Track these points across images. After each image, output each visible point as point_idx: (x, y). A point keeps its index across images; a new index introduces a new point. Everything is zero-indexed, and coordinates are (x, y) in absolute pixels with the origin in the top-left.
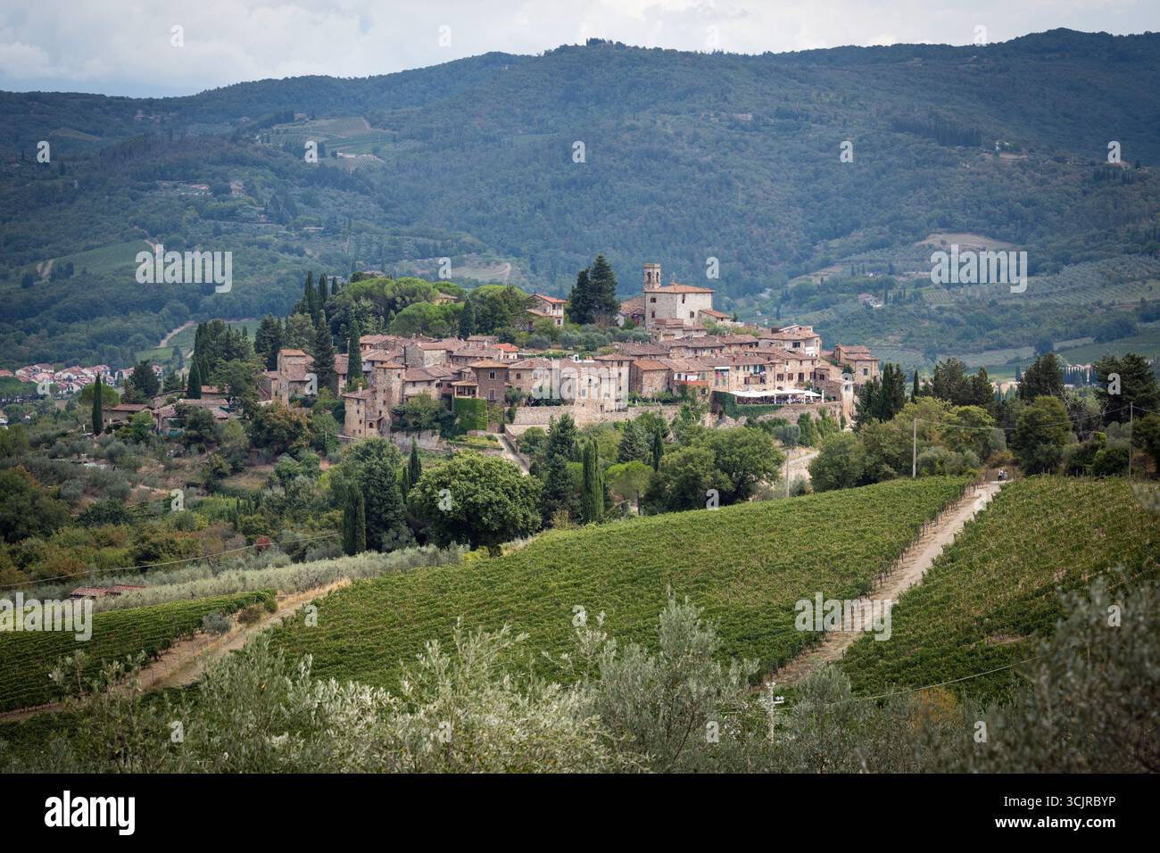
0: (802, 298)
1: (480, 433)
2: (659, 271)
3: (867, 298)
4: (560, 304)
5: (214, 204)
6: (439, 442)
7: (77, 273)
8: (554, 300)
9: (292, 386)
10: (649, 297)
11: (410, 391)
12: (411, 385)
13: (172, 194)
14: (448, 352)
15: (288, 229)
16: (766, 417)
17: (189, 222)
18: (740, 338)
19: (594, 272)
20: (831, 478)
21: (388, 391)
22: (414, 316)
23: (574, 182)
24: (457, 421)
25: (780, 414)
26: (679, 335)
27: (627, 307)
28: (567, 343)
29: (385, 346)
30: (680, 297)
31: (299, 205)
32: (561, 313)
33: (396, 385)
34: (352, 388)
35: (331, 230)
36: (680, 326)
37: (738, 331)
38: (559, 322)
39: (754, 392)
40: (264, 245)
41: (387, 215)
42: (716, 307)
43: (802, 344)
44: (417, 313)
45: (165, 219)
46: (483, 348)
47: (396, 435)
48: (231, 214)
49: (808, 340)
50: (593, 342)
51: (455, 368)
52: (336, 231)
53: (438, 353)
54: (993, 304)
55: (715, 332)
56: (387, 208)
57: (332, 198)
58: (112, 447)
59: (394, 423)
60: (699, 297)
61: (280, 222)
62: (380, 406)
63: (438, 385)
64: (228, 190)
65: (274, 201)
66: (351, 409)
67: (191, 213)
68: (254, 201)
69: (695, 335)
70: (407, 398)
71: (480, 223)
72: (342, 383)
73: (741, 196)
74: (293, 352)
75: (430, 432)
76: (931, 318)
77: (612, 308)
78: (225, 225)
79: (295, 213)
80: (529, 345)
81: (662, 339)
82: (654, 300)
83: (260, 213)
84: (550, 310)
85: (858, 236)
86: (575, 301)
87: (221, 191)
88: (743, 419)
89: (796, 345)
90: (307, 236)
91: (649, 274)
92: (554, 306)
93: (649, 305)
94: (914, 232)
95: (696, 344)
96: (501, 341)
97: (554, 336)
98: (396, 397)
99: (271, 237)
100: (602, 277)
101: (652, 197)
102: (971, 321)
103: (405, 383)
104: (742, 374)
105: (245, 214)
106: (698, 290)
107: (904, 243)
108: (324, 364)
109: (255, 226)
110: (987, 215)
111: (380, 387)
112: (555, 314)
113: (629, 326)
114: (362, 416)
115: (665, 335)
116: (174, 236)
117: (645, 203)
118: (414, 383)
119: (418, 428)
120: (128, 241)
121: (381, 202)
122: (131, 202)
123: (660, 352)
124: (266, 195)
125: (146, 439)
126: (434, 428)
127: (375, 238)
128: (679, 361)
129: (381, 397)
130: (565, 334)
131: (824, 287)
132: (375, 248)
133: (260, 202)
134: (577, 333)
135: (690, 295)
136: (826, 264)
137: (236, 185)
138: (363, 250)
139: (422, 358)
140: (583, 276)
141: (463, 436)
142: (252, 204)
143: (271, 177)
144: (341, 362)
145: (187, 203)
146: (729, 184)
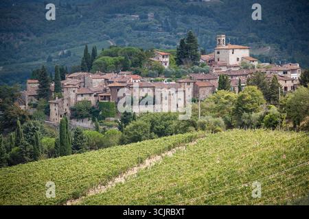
1: (112, 119)
2: (224, 38)
4: (167, 56)
6: (92, 123)
8: (163, 54)
9: (30, 98)
10: (216, 51)
11: (80, 99)
12: (80, 96)
13: (123, 20)
14: (105, 79)
15: (171, 34)
17: (128, 32)
19: (187, 39)
21: (69, 99)
22: (101, 63)
24: (101, 113)
28: (167, 75)
30: (231, 51)
31: (178, 23)
32: (168, 60)
33: (73, 96)
38: (166, 64)
40: (159, 41)
41: (220, 27)
42: (251, 56)
43: (289, 73)
44: (103, 62)
45: (117, 31)
46: (123, 77)
47: (72, 120)
48: (146, 28)
49: (293, 70)
50: (179, 74)
51: (104, 87)
53: (100, 80)
55: (247, 68)
57: (196, 20)
59: (72, 115)
60: (242, 51)
61: (168, 31)
62: (65, 107)
63: (95, 96)
64: (147, 17)
65: (166, 21)
66: (52, 108)
67: (129, 28)
68: (158, 22)
69: (233, 69)
70: (78, 102)
74: (33, 81)
75: (87, 119)
78: (142, 33)
79: (176, 27)
80: (147, 76)
81: (214, 71)
82: (218, 53)
83: (159, 27)
84: (161, 59)
87: (144, 18)
89: (285, 72)
91: (219, 40)
92: (163, 57)
95: (232, 74)
96: (134, 74)
97: (160, 71)
98: (73, 102)
99: (163, 38)
100: (191, 42)
103: (77, 95)
105: (153, 28)
106: (241, 47)
108: (44, 87)
109: (157, 33)
111: (65, 97)
112: (164, 60)
113: (202, 65)
114: (57, 112)
115: (216, 69)
116: (120, 38)
118: (82, 95)
119: (82, 117)
120: (101, 41)
121: (218, 21)
122: (103, 23)
123: (212, 78)
126: (89, 117)
127: (209, 37)
129: (66, 102)
132: (209, 41)
133: (160, 22)
135: (237, 50)
137: (150, 15)
138: (204, 42)
139: (92, 83)
140: (182, 42)
141: (103, 121)
142: (156, 23)
143: (168, 11)
144: (53, 86)
145: (127, 23)
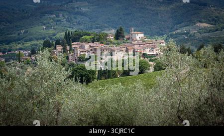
0: (172, 36)
2: (133, 29)
3: (184, 36)
5: (56, 19)
7: (29, 32)
8: (112, 35)
10: (131, 34)
13: (48, 17)
14: (90, 45)
15: (70, 23)
16: (153, 58)
17: (51, 22)
18: (149, 42)
19: (120, 29)
20: (157, 69)
21: (77, 53)
22: (84, 39)
23: (127, 14)
25: (156, 58)
26: (136, 42)
27: (126, 37)
29: (77, 44)
30: (137, 34)
32: (113, 37)
34: (70, 53)
35: (79, 24)
36: (137, 40)
37: (149, 41)
38: (112, 39)
39: (151, 53)
40: (66, 27)
41: (90, 21)
42: (145, 36)
43: (161, 43)
45: (47, 22)
46: (97, 45)
47: (79, 62)
48: (60, 21)
49: (163, 43)
50: (119, 43)
51: (91, 49)
52: (80, 24)
53: (88, 46)
54: (209, 37)
55: (144, 41)
56: (90, 19)
57: (80, 17)
58: (22, 65)
59: (78, 60)
60: (141, 34)
62: (75, 56)
63: (87, 52)
64: (59, 16)
65: (68, 18)
66: (70, 57)
67: (52, 20)
68: (64, 18)
69: (140, 42)
70: (80, 55)
71: (109, 22)
72: (68, 52)
73: (160, 16)
74: (59, 46)
76: (197, 40)
77: (123, 37)
79: (72, 20)
80: (106, 44)
84: (111, 37)
85: (183, 24)
86: (116, 35)
87: (57, 16)
88: (149, 59)
90: (74, 25)
91: (131, 30)
93: (131, 36)
94: (194, 23)
95: (140, 44)
96: (101, 43)
97: (111, 42)
99: (67, 25)
101: (142, 17)
102: (204, 40)
103: (80, 52)
104: (149, 50)
105: (62, 21)
107: (192, 25)
108: (65, 48)
109: (64, 23)
110: (208, 20)
111: (75, 53)
113: (127, 40)
114: (72, 58)
115: (133, 42)
117: (141, 18)
119: (83, 61)
122: (40, 18)
123: (132, 45)
124: (66, 17)
125: (29, 64)
128: (136, 47)
130: (113, 42)
131: (176, 34)
134: (116, 41)
135: (139, 34)
136: (177, 29)
137: (61, 15)
139: (84, 47)
143: (68, 13)
144: (68, 48)
145: (51, 18)
146: (158, 14)
